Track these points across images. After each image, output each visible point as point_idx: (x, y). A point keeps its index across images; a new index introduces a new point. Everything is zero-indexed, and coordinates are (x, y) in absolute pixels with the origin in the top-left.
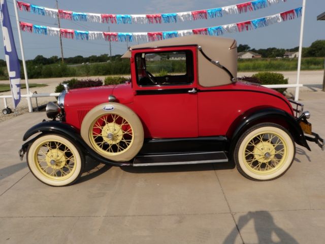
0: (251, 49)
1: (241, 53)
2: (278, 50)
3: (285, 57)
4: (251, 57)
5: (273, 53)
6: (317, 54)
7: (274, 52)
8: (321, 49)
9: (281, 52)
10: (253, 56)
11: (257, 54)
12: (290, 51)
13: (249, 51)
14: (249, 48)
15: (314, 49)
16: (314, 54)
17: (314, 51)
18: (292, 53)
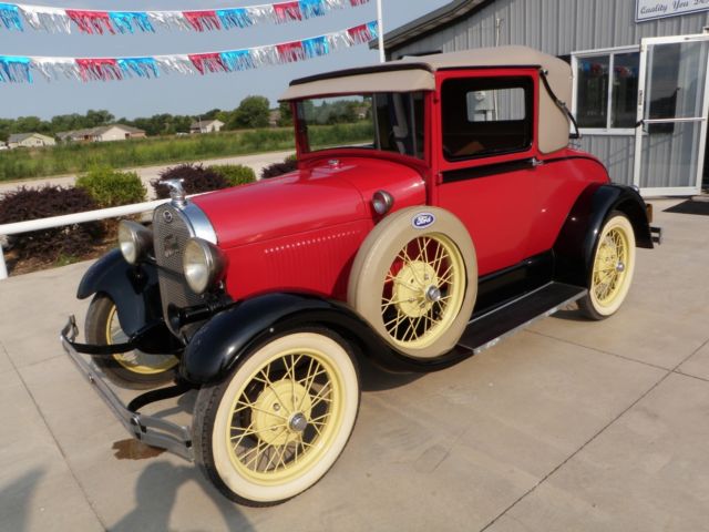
0: (117, 119)
1: (98, 129)
2: (177, 119)
3: (192, 132)
4: (123, 137)
5: (167, 124)
6: (253, 123)
7: (170, 123)
8: (257, 113)
9: (182, 121)
10: (127, 135)
11: (135, 129)
12: (202, 120)
13: (114, 124)
14: (110, 117)
15: (246, 113)
16: (247, 123)
17: (247, 117)
18: (206, 122)
